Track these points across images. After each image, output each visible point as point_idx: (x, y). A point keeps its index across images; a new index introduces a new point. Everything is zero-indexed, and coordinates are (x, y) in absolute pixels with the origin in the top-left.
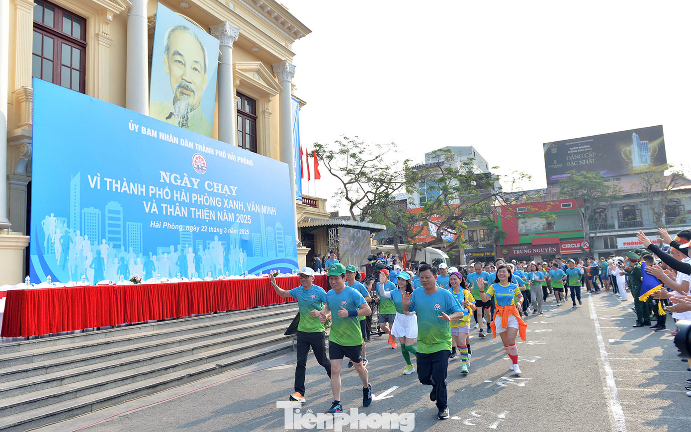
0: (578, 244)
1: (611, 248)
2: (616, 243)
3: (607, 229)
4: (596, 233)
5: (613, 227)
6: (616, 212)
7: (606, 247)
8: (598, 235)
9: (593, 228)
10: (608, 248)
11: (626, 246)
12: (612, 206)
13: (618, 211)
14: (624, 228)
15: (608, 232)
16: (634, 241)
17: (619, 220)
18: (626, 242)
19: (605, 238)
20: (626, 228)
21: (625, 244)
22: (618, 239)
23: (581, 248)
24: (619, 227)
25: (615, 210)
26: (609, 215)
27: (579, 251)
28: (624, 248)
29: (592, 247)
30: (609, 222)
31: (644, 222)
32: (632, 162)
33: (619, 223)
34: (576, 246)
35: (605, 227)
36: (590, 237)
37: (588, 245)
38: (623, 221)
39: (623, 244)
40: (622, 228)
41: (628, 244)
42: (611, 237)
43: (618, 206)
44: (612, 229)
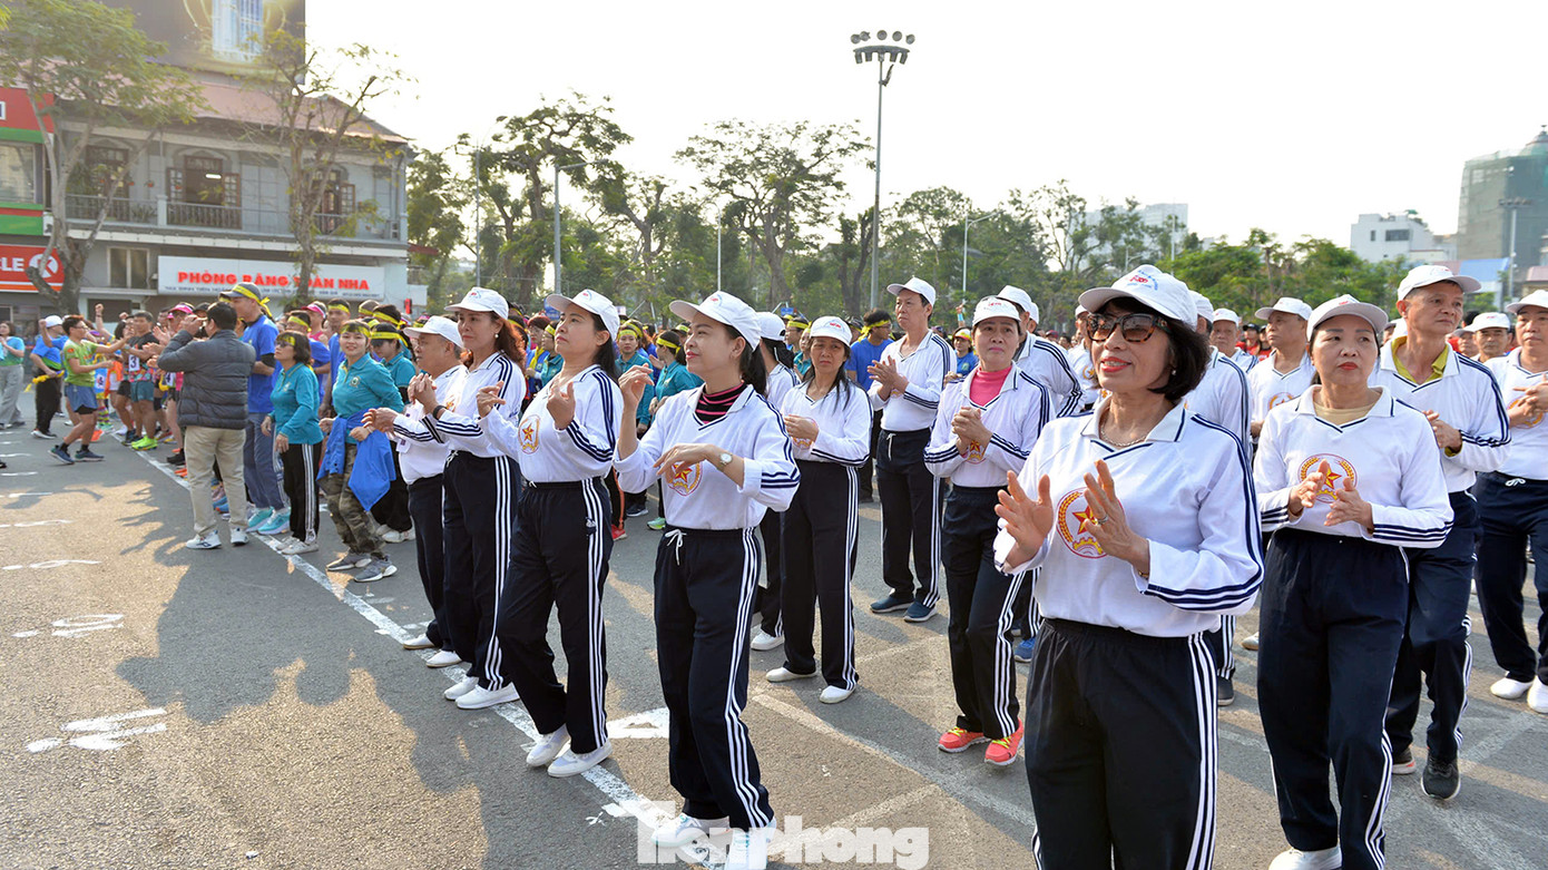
0: (15, 260)
1: (135, 286)
2: (156, 271)
3: (128, 220)
4: (94, 229)
5: (147, 215)
6: (163, 169)
7: (119, 280)
8: (102, 236)
9: (84, 209)
10: (124, 285)
11: (186, 283)
12: (153, 148)
13: (168, 171)
14: (184, 224)
15: (131, 230)
16: (212, 273)
17: (169, 200)
18: (188, 271)
19: (117, 251)
20: (191, 224)
21: (182, 276)
22: (162, 260)
23: (30, 274)
24: (170, 221)
25: (159, 164)
26: (139, 170)
27: (26, 286)
28: (178, 291)
29: (77, 275)
30: (138, 197)
31: (247, 218)
32: (211, 34)
33: (168, 206)
34: (10, 265)
35: (122, 213)
36: (69, 239)
37: (54, 266)
38: (180, 203)
39: (176, 277)
40: (178, 224)
41: (195, 278)
42: (140, 250)
43: (170, 152)
44: (146, 221)
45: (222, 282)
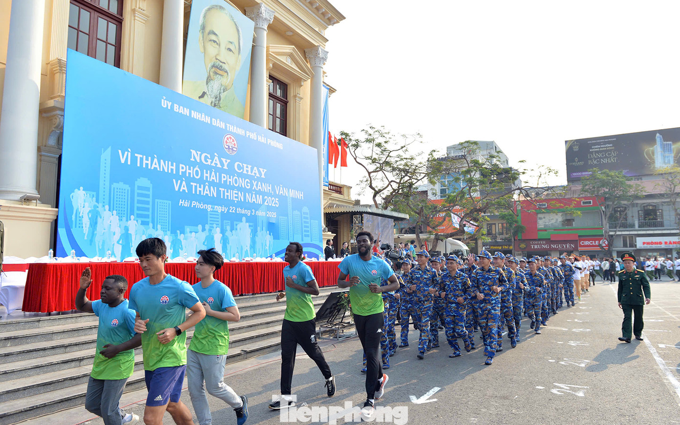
0: (596, 242)
1: (630, 247)
2: (636, 242)
3: (627, 228)
4: (615, 231)
5: (633, 226)
6: (637, 211)
7: (625, 245)
8: (618, 233)
9: (613, 226)
10: (627, 247)
11: (645, 245)
12: (633, 205)
13: (639, 211)
14: (643, 227)
15: (627, 231)
16: (654, 242)
17: (639, 220)
18: (646, 242)
19: (624, 237)
20: (646, 227)
21: (644, 243)
22: (637, 238)
23: (600, 245)
24: (639, 227)
25: (636, 209)
26: (629, 213)
27: (598, 249)
28: (643, 248)
29: (611, 245)
30: (630, 220)
31: (665, 223)
32: (654, 162)
33: (639, 222)
34: (595, 243)
35: (625, 226)
36: (609, 235)
37: (606, 243)
38: (643, 221)
39: (642, 244)
40: (642, 227)
41: (648, 243)
42: (631, 236)
43: (639, 205)
44: (632, 228)
45: (657, 244)
